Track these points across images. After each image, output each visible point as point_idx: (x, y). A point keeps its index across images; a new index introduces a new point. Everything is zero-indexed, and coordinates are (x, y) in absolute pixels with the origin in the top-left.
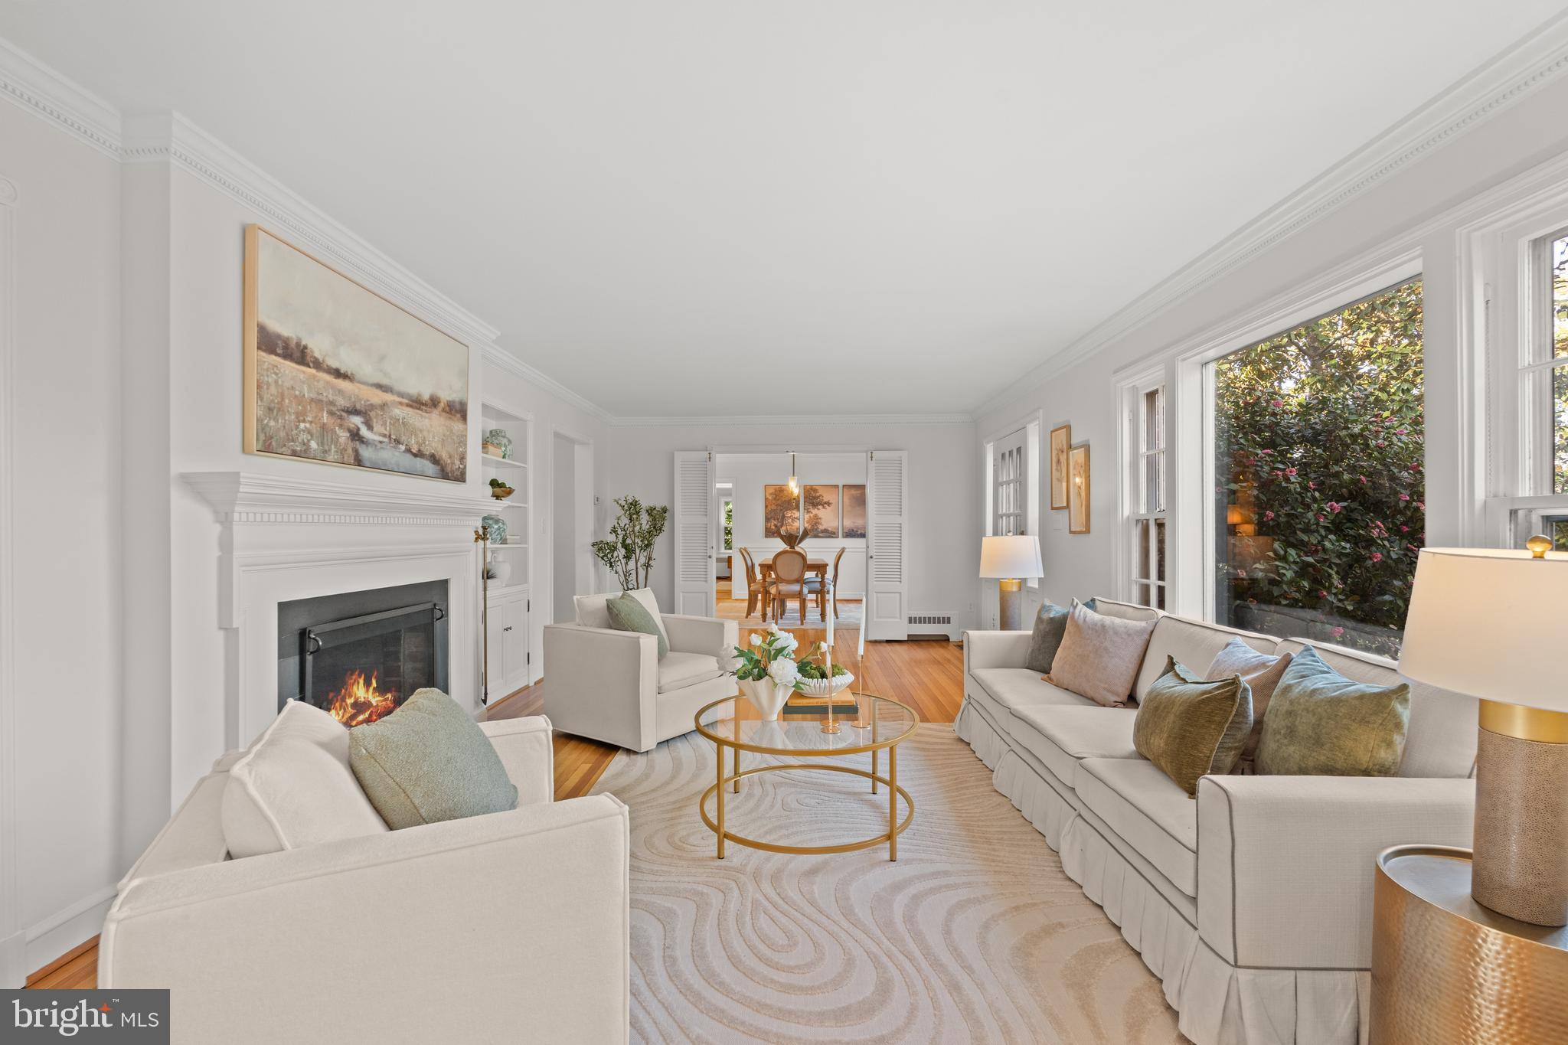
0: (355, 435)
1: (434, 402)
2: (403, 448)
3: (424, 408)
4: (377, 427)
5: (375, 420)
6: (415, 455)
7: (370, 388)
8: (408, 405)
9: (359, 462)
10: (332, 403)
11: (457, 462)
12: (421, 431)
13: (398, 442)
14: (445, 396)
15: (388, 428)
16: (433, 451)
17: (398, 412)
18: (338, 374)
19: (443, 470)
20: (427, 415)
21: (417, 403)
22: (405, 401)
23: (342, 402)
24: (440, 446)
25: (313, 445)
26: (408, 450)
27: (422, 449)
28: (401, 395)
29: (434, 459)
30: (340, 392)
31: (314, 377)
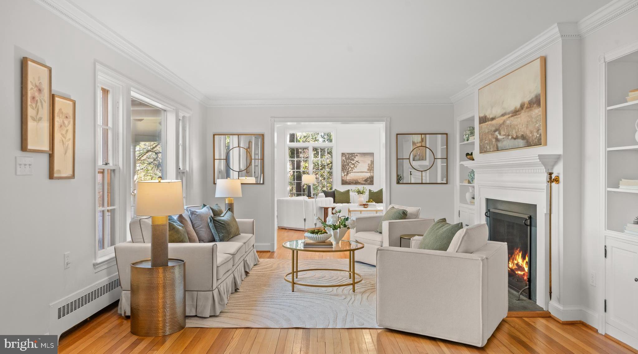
0: (497, 140)
1: (522, 106)
2: (510, 137)
3: (518, 113)
4: (502, 133)
5: (501, 130)
6: (515, 139)
7: (500, 118)
8: (512, 116)
9: (498, 150)
10: (491, 131)
11: (535, 134)
12: (517, 125)
13: (509, 135)
14: (527, 100)
15: (505, 131)
16: (522, 133)
17: (508, 122)
18: (493, 119)
19: (527, 142)
20: (519, 116)
21: (516, 113)
22: (511, 115)
23: (494, 129)
24: (526, 129)
25: (488, 147)
26: (513, 138)
27: (518, 134)
28: (509, 114)
29: (523, 137)
30: (493, 125)
31: (488, 125)
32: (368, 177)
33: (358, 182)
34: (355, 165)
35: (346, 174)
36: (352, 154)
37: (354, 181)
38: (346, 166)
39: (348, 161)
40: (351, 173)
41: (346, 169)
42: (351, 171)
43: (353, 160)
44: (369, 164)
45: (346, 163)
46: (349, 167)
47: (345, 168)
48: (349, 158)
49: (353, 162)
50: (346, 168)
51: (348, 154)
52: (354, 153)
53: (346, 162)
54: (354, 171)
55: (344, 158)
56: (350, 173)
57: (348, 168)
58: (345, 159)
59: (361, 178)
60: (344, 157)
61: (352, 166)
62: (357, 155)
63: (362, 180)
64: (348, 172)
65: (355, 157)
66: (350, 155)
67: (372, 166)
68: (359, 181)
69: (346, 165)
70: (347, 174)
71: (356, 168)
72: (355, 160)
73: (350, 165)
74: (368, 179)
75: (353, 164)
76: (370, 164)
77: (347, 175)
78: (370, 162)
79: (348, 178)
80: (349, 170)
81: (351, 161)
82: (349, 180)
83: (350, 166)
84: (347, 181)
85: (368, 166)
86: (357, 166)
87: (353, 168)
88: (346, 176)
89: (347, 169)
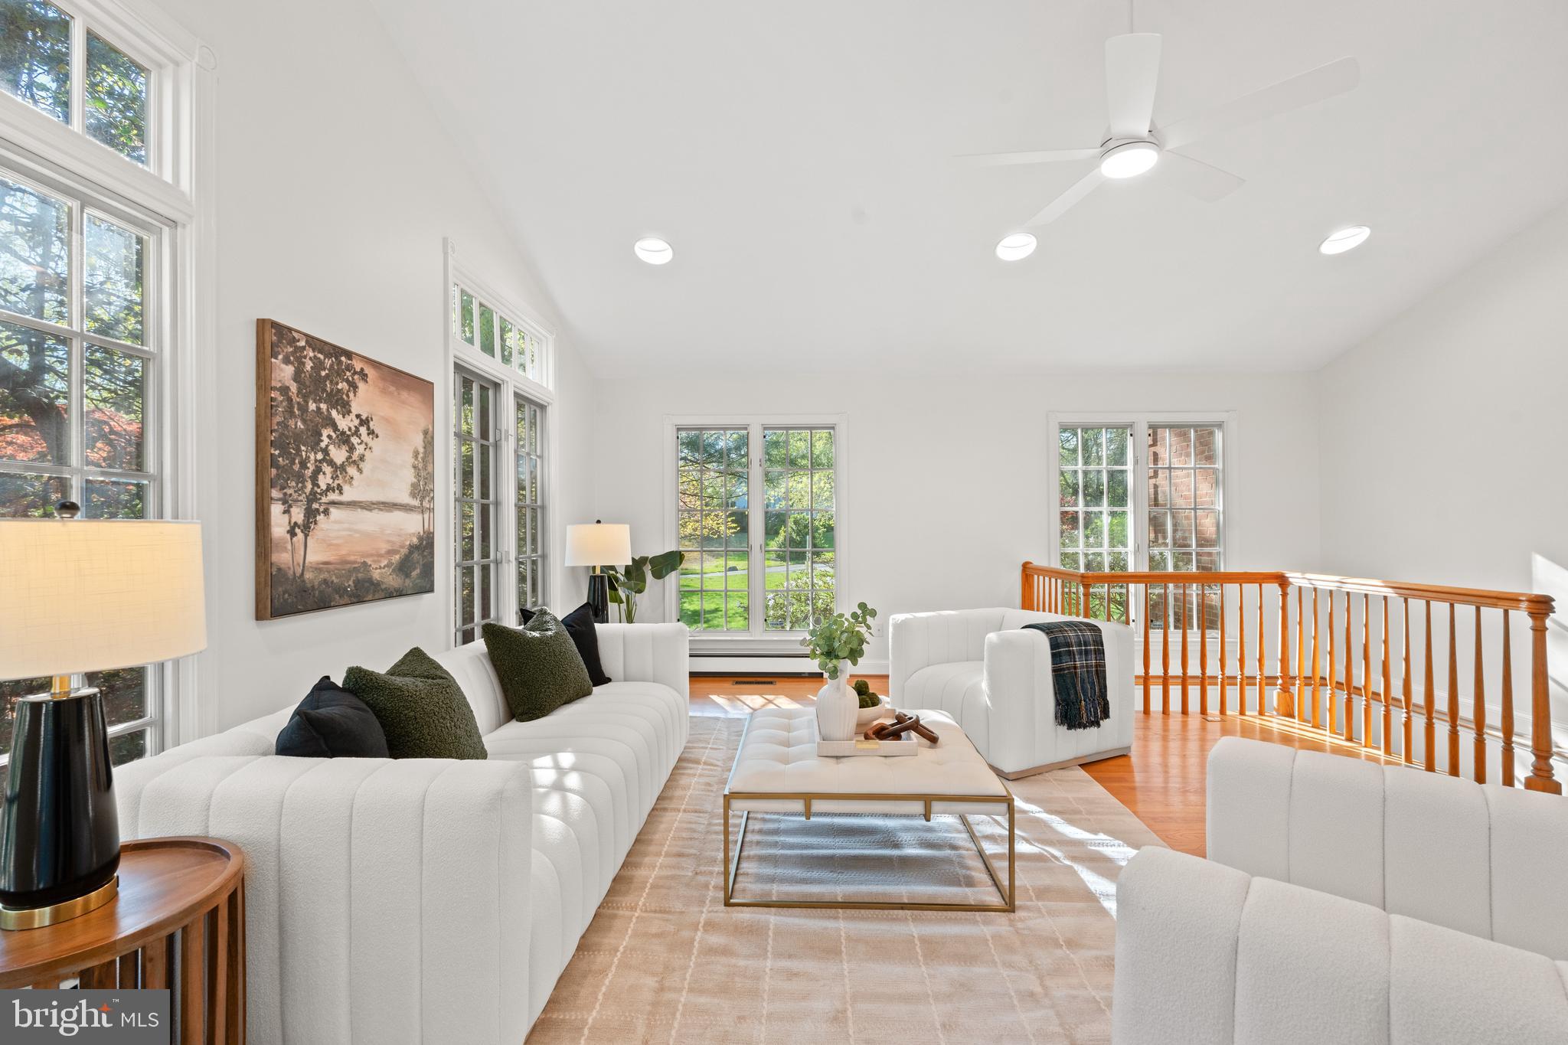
32: (415, 541)
33: (370, 581)
34: (352, 449)
35: (298, 515)
36: (337, 352)
37: (350, 572)
38: (298, 450)
39: (312, 406)
40: (333, 510)
41: (300, 478)
42: (333, 496)
43: (345, 409)
44: (416, 454)
45: (300, 424)
46: (320, 456)
47: (296, 467)
48: (318, 381)
49: (344, 423)
50: (304, 465)
51: (313, 342)
52: (349, 355)
53: (304, 409)
54: (349, 494)
55: (289, 370)
56: (326, 512)
57: (311, 466)
58: (294, 388)
59: (384, 547)
60: (286, 361)
61: (339, 455)
62: (364, 376)
63: (384, 562)
64: (313, 497)
65: (354, 386)
66: (328, 363)
67: (430, 469)
68: (376, 575)
69: (298, 439)
70: (311, 514)
71: (360, 471)
72: (355, 408)
73: (325, 441)
74: (416, 556)
75: (344, 439)
76: (421, 450)
77: (306, 528)
78: (421, 436)
79: (313, 557)
80: (323, 481)
81: (334, 413)
82: (318, 568)
83: (326, 451)
84: (308, 576)
85: (415, 467)
86: (362, 458)
87: (343, 468)
88: (300, 535)
89: (308, 473)
